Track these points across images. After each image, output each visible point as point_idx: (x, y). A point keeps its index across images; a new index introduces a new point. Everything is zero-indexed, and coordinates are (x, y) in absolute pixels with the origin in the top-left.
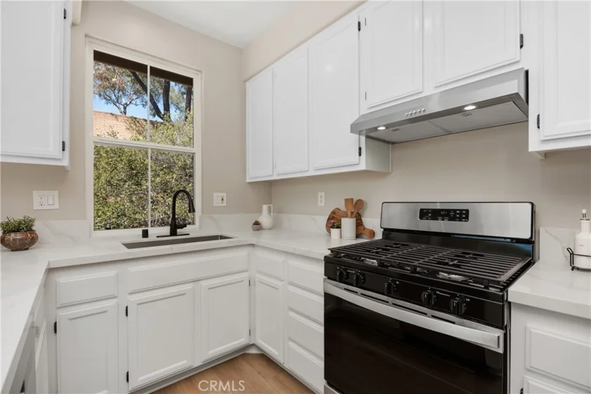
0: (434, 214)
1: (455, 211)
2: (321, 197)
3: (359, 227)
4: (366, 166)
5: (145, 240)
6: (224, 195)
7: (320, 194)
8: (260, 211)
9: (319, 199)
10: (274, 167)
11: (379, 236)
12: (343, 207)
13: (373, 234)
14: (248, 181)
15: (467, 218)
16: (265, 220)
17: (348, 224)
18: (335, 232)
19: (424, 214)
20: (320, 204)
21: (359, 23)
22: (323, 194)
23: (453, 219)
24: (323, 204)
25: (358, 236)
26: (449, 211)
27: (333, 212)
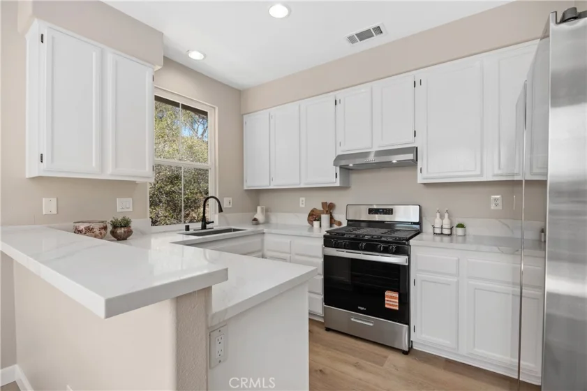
0: (376, 211)
1: (386, 209)
2: (302, 201)
3: (332, 221)
4: (340, 184)
5: (188, 232)
6: (231, 199)
7: (301, 199)
8: (256, 211)
9: (301, 202)
10: (271, 179)
11: (345, 224)
12: (320, 208)
13: (340, 224)
14: (245, 188)
15: (392, 213)
16: (260, 216)
17: (325, 218)
18: (316, 224)
19: (371, 211)
20: (301, 206)
21: (336, 101)
22: (304, 199)
23: (386, 214)
24: (304, 206)
25: (331, 225)
26: (383, 209)
27: (312, 211)
